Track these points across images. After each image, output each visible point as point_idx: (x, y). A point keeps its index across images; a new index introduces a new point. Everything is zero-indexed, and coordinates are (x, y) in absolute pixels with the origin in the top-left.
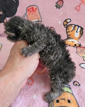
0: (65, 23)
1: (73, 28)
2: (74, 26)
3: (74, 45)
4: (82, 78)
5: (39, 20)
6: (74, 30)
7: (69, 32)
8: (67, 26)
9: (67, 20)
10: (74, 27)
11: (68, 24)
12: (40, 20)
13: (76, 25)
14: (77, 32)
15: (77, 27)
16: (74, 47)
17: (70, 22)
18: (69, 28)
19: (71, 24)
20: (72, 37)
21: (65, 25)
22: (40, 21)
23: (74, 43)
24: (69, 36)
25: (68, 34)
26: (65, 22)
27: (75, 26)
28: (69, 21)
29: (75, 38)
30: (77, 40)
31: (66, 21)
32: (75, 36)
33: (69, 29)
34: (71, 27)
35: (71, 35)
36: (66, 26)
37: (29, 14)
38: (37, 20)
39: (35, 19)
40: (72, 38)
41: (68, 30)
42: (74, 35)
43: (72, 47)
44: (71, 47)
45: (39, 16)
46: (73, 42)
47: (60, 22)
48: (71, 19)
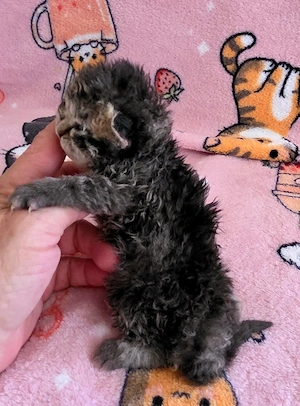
0: (229, 53)
1: (263, 77)
2: (267, 66)
3: (266, 156)
4: (278, 308)
5: (106, 37)
6: (268, 85)
7: (246, 93)
8: (239, 68)
9: (236, 39)
10: (271, 71)
11: (242, 58)
12: (111, 36)
13: (277, 61)
14: (282, 93)
15: (282, 71)
16: (266, 163)
17: (249, 47)
18: (248, 74)
19: (257, 56)
20: (257, 119)
21: (230, 62)
22: (108, 41)
23: (270, 145)
24: (247, 115)
25: (244, 103)
26: (227, 48)
27: (275, 65)
28: (246, 41)
29: (274, 121)
30: (281, 133)
31: (231, 40)
32: (275, 115)
33: (245, 81)
34: (257, 69)
35: (253, 109)
36: (231, 67)
37: (60, 8)
38: (97, 36)
39: (90, 30)
40: (261, 125)
41: (240, 87)
42: (268, 108)
43: (260, 164)
44: (252, 163)
45: (106, 19)
46: (261, 141)
47: (203, 48)
48: (256, 33)
